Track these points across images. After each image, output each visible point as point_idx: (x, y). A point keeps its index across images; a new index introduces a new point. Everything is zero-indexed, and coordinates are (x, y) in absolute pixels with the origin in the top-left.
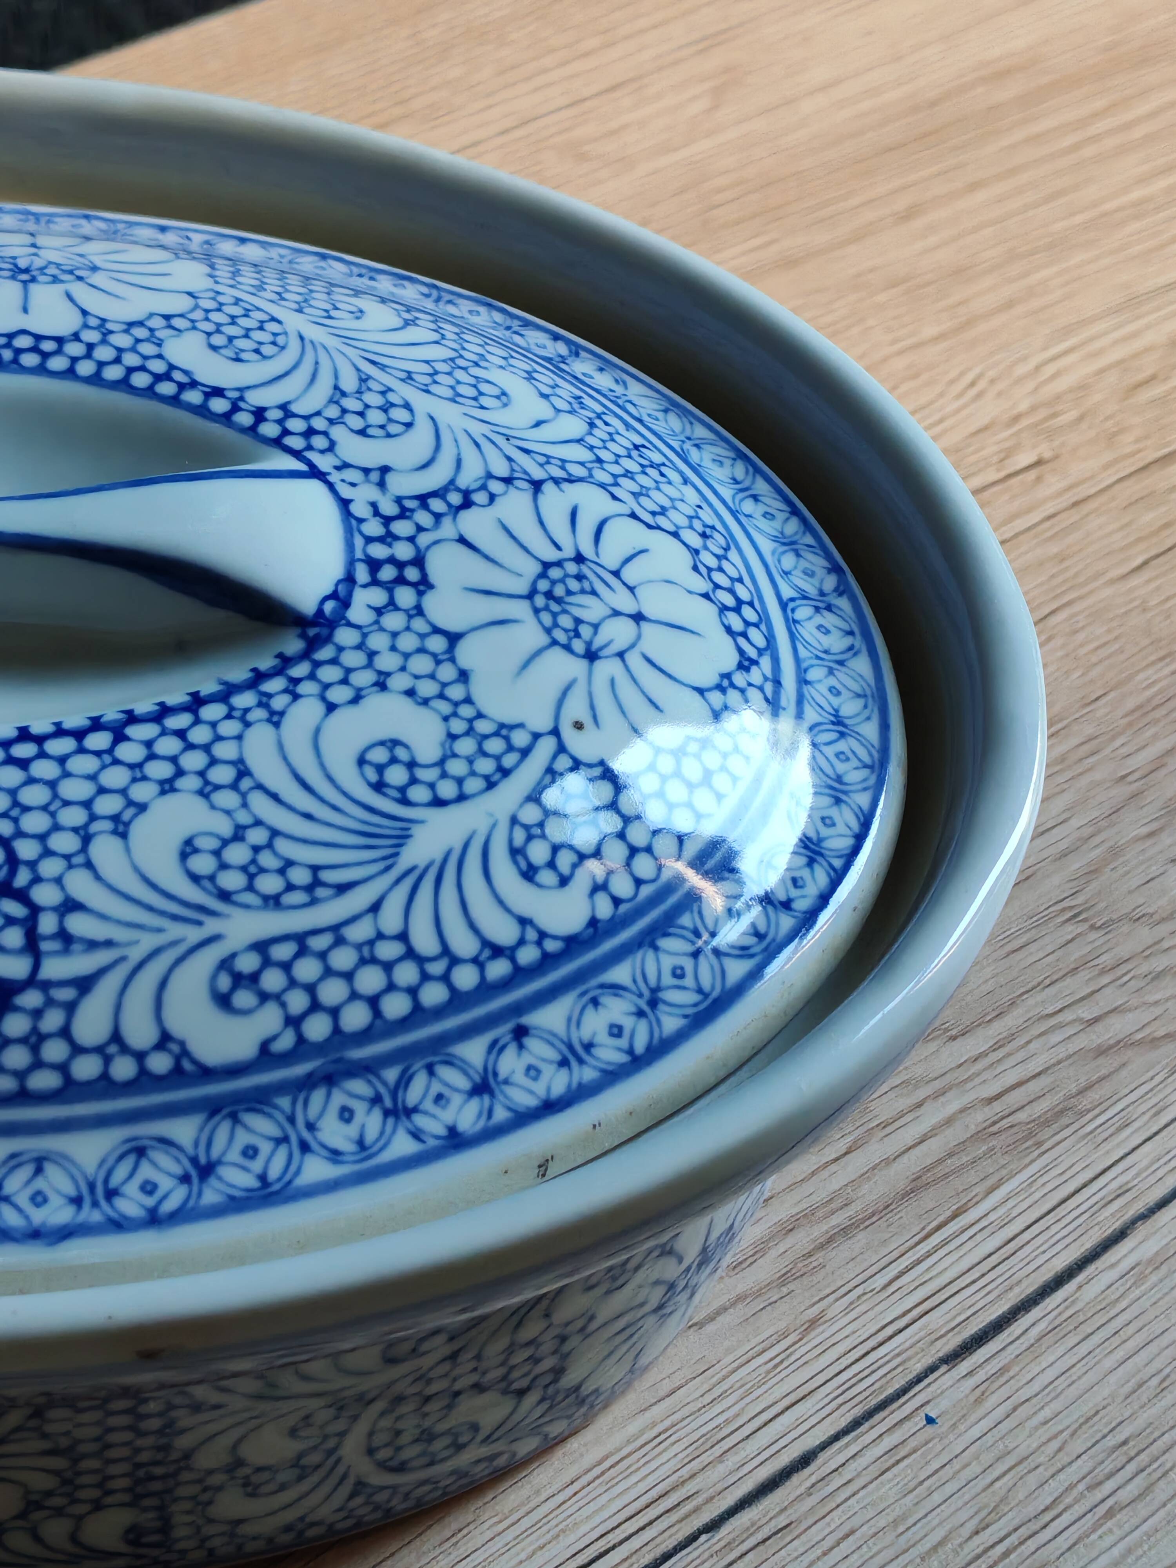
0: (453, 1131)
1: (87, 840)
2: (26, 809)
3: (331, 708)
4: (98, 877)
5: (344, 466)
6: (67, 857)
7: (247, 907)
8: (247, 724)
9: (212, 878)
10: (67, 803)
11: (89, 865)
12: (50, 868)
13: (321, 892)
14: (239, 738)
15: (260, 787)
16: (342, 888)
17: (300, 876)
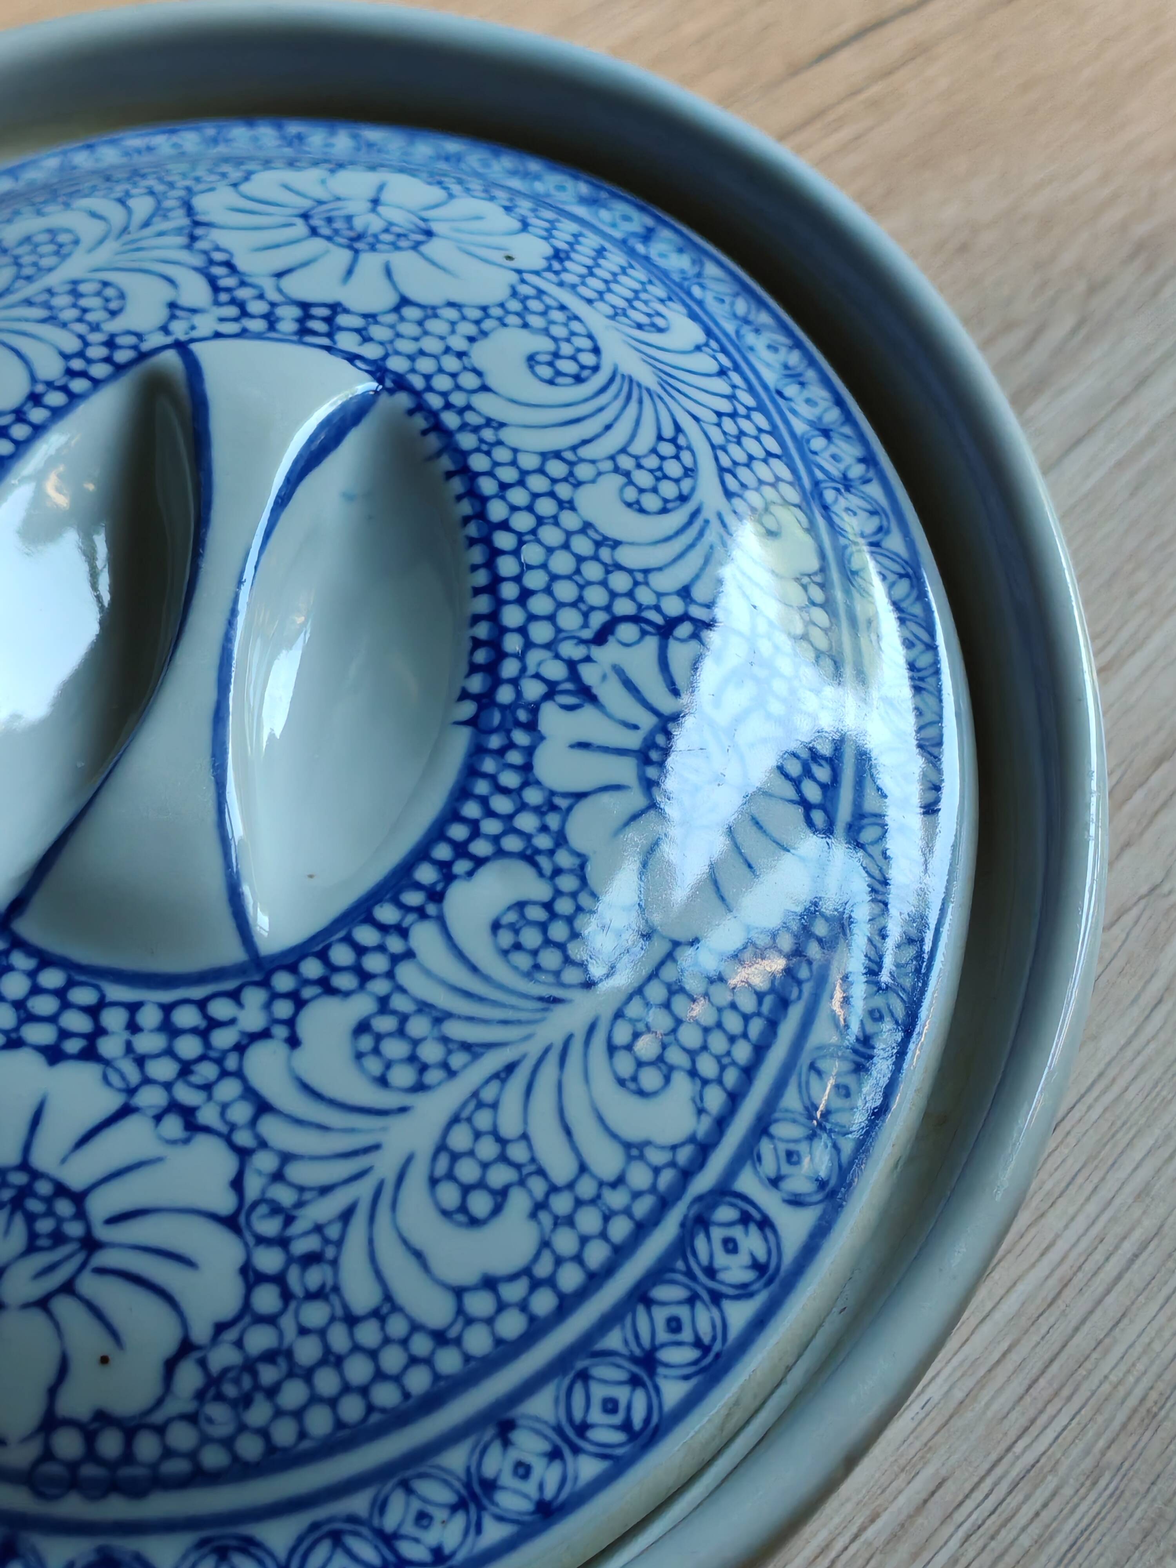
0: (861, 460)
1: (619, 567)
2: (581, 599)
3: (485, 388)
4: (660, 569)
5: (165, 329)
6: (636, 583)
7: (693, 489)
8: (500, 443)
9: (666, 501)
10: (578, 571)
11: (646, 572)
12: (645, 596)
13: (681, 441)
14: (515, 451)
15: (574, 448)
16: (678, 429)
17: (667, 449)
